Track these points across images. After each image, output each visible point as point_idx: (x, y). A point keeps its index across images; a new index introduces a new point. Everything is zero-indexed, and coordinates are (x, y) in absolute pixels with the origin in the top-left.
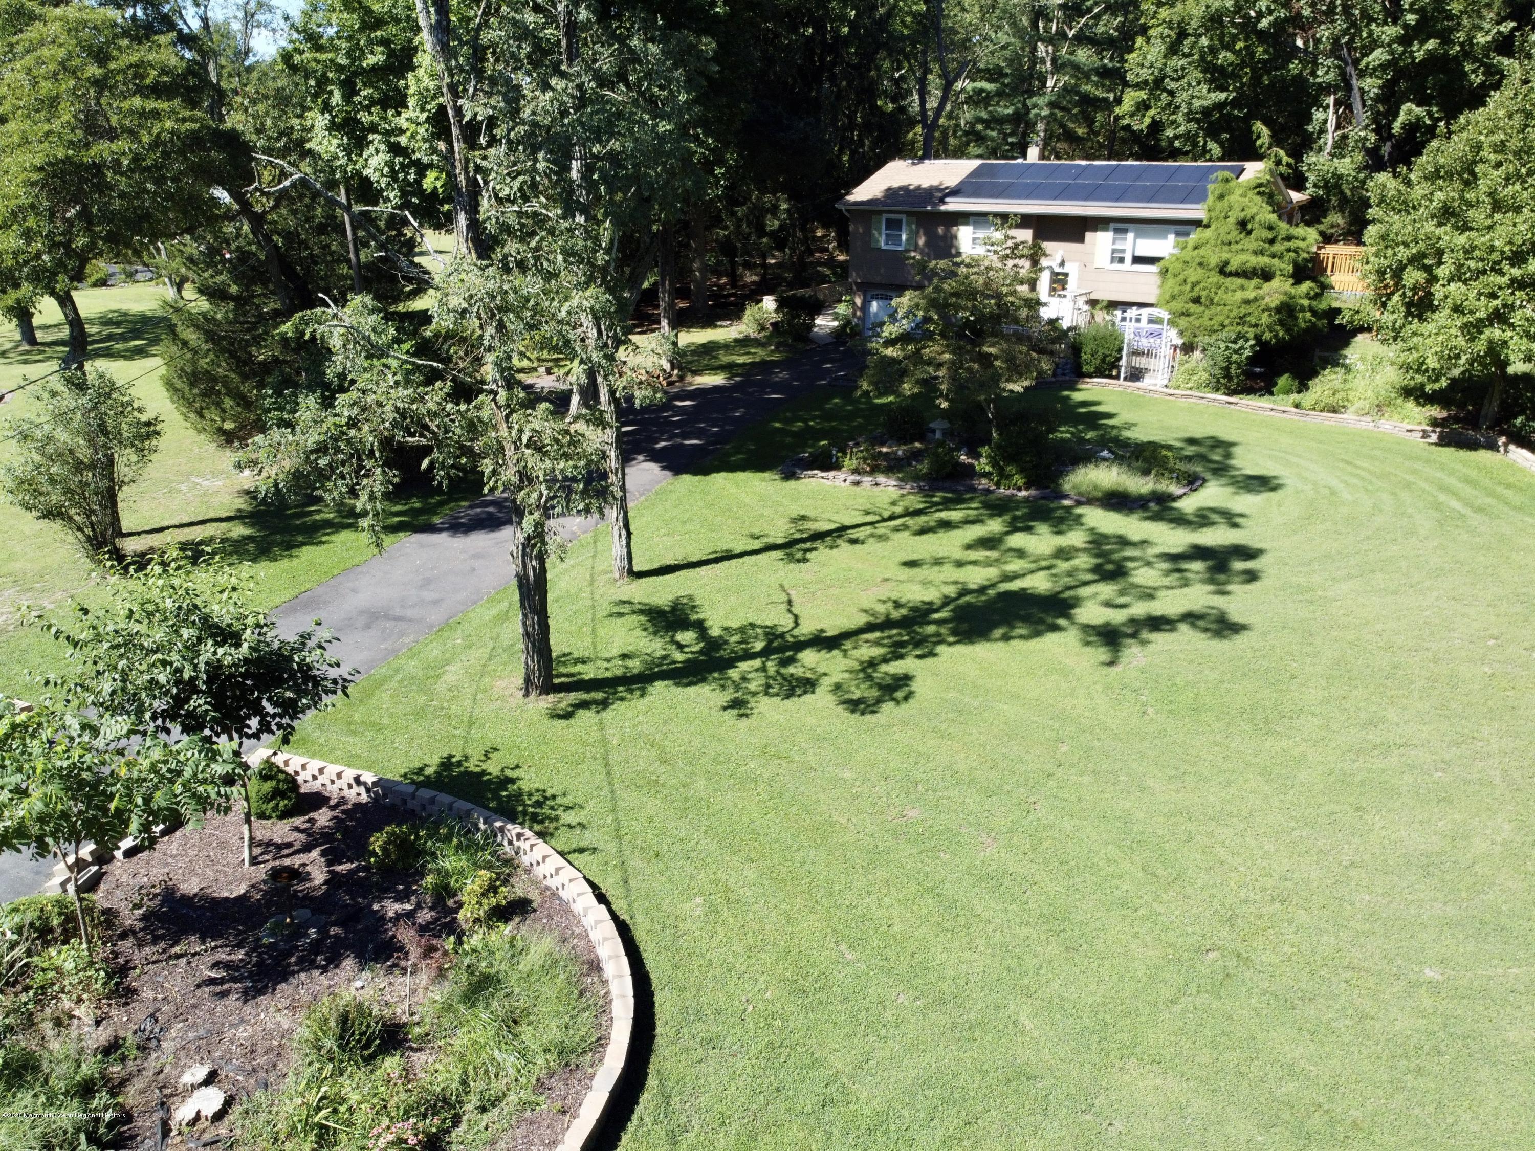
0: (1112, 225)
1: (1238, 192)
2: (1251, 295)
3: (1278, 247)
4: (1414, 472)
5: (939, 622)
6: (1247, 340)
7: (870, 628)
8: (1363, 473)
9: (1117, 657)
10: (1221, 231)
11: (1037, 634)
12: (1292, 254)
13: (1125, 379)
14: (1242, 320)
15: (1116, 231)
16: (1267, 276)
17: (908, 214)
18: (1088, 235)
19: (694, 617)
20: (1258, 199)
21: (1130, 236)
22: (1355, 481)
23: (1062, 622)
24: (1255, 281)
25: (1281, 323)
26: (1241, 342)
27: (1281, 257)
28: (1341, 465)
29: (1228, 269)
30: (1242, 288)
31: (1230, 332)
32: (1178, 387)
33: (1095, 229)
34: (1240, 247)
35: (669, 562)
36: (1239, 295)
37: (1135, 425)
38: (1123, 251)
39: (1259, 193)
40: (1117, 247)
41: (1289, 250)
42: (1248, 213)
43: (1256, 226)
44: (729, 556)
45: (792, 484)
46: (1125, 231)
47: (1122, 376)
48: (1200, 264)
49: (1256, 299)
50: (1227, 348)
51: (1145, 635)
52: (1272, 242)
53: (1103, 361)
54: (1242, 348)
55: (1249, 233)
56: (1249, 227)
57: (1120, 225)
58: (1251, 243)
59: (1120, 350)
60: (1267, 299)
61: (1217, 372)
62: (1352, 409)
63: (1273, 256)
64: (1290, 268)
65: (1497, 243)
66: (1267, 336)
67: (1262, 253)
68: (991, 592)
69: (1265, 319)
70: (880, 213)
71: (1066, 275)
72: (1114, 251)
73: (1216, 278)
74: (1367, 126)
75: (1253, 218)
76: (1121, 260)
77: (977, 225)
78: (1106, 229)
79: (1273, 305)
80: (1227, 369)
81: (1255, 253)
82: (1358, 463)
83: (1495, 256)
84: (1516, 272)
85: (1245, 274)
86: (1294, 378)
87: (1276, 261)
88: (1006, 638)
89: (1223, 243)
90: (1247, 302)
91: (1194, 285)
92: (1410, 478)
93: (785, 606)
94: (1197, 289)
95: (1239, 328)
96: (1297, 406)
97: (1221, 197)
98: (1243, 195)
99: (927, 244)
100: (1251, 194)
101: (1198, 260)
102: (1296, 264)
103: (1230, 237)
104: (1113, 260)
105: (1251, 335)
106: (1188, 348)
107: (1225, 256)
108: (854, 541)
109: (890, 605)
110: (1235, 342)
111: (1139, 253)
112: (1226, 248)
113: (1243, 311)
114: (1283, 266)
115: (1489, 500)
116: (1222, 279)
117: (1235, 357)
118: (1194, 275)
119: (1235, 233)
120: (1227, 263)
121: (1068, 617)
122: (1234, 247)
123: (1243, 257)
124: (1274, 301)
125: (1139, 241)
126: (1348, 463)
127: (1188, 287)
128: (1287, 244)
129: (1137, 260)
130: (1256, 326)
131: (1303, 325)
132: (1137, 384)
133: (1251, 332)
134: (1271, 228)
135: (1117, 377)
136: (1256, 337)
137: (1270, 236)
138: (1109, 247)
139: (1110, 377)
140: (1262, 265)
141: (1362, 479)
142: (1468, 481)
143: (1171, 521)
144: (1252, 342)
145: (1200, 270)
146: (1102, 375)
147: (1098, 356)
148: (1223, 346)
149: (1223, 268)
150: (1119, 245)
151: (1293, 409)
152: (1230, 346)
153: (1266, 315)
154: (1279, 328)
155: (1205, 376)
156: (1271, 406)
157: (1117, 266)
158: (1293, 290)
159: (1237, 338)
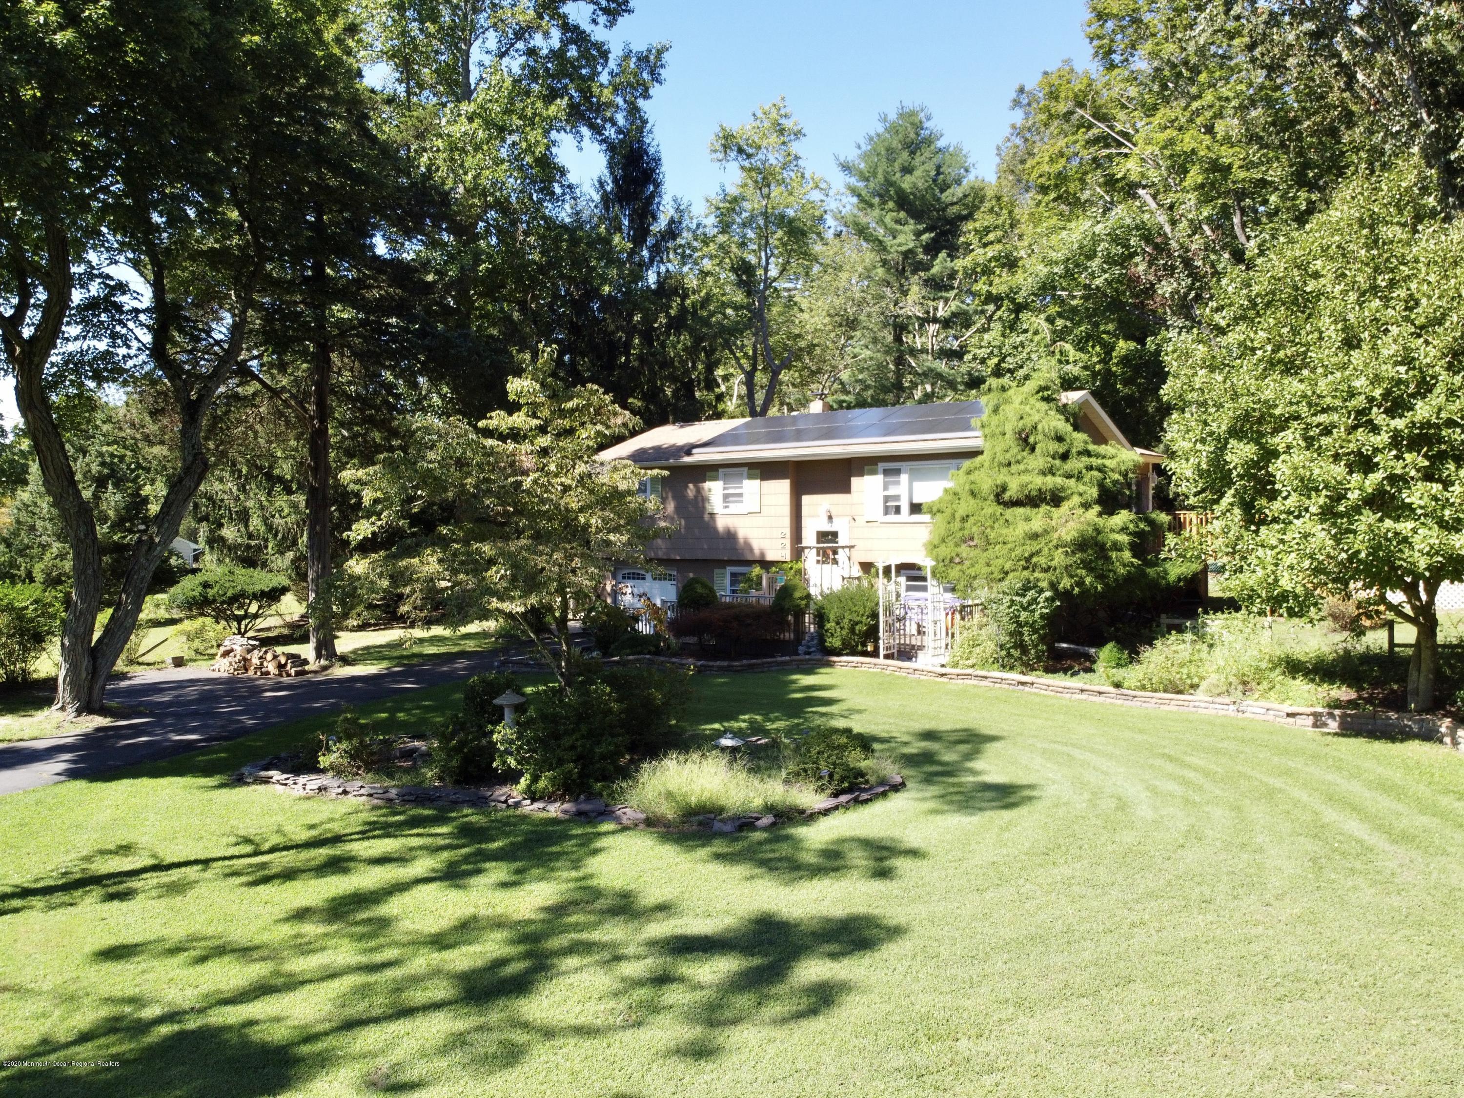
0: (881, 466)
1: (1017, 400)
2: (1037, 527)
3: (1075, 464)
4: (1287, 772)
6: (1041, 591)
8: (1191, 775)
10: (998, 449)
12: (1095, 473)
13: (887, 657)
14: (1028, 563)
15: (887, 472)
16: (1057, 500)
18: (855, 482)
20: (1040, 405)
21: (904, 478)
22: (1171, 786)
24: (1044, 508)
25: (1086, 565)
26: (1031, 594)
27: (1079, 477)
28: (1158, 762)
29: (1006, 496)
30: (1028, 519)
31: (1015, 580)
32: (956, 665)
33: (861, 474)
34: (1022, 467)
36: (1021, 529)
38: (897, 498)
39: (1044, 399)
40: (887, 493)
41: (1090, 468)
42: (1028, 422)
43: (1041, 437)
46: (898, 472)
47: (882, 653)
48: (972, 493)
49: (1045, 532)
50: (1013, 603)
52: (1065, 457)
53: (852, 630)
54: (1034, 601)
55: (1033, 449)
56: (1031, 440)
57: (891, 464)
58: (1037, 461)
59: (875, 616)
60: (1061, 532)
61: (1004, 639)
62: (1202, 688)
63: (1069, 476)
64: (1094, 492)
65: (1357, 384)
66: (1066, 583)
67: (1051, 471)
69: (1059, 558)
71: (836, 533)
72: (887, 499)
73: (991, 508)
75: (1035, 428)
76: (898, 510)
77: (726, 479)
78: (874, 472)
79: (1070, 539)
80: (1018, 636)
81: (1042, 472)
82: (1188, 759)
83: (1360, 402)
84: (1399, 423)
85: (1033, 500)
86: (1121, 650)
87: (1072, 482)
89: (1001, 465)
90: (1035, 536)
91: (965, 519)
92: (1278, 783)
94: (968, 525)
95: (1026, 573)
96: (1118, 685)
98: (1024, 403)
99: (677, 509)
100: (1032, 401)
101: (968, 488)
102: (1101, 486)
103: (1008, 456)
104: (887, 511)
105: (1044, 584)
106: (964, 611)
107: (1001, 478)
110: (1022, 594)
111: (917, 499)
112: (1005, 470)
113: (1029, 549)
114: (1081, 488)
115: (1424, 820)
116: (999, 509)
117: (1024, 615)
118: (966, 506)
119: (1015, 450)
120: (1004, 488)
122: (1014, 468)
123: (1026, 478)
124: (1071, 534)
125: (916, 485)
126: (1170, 758)
127: (957, 524)
128: (1085, 460)
129: (916, 508)
130: (1046, 570)
131: (1122, 571)
132: (906, 666)
133: (1043, 579)
134: (1060, 439)
135: (875, 654)
136: (1053, 586)
137: (1061, 450)
138: (880, 494)
139: (865, 654)
140: (1050, 486)
141: (1186, 783)
142: (1384, 787)
144: (1048, 594)
145: (972, 501)
146: (854, 653)
147: (846, 623)
148: (1006, 599)
149: (999, 496)
150: (892, 491)
151: (1112, 689)
152: (1018, 599)
153: (1060, 550)
154: (1083, 572)
155: (990, 647)
156: (1081, 685)
157: (892, 518)
158: (1100, 521)
159: (1026, 589)
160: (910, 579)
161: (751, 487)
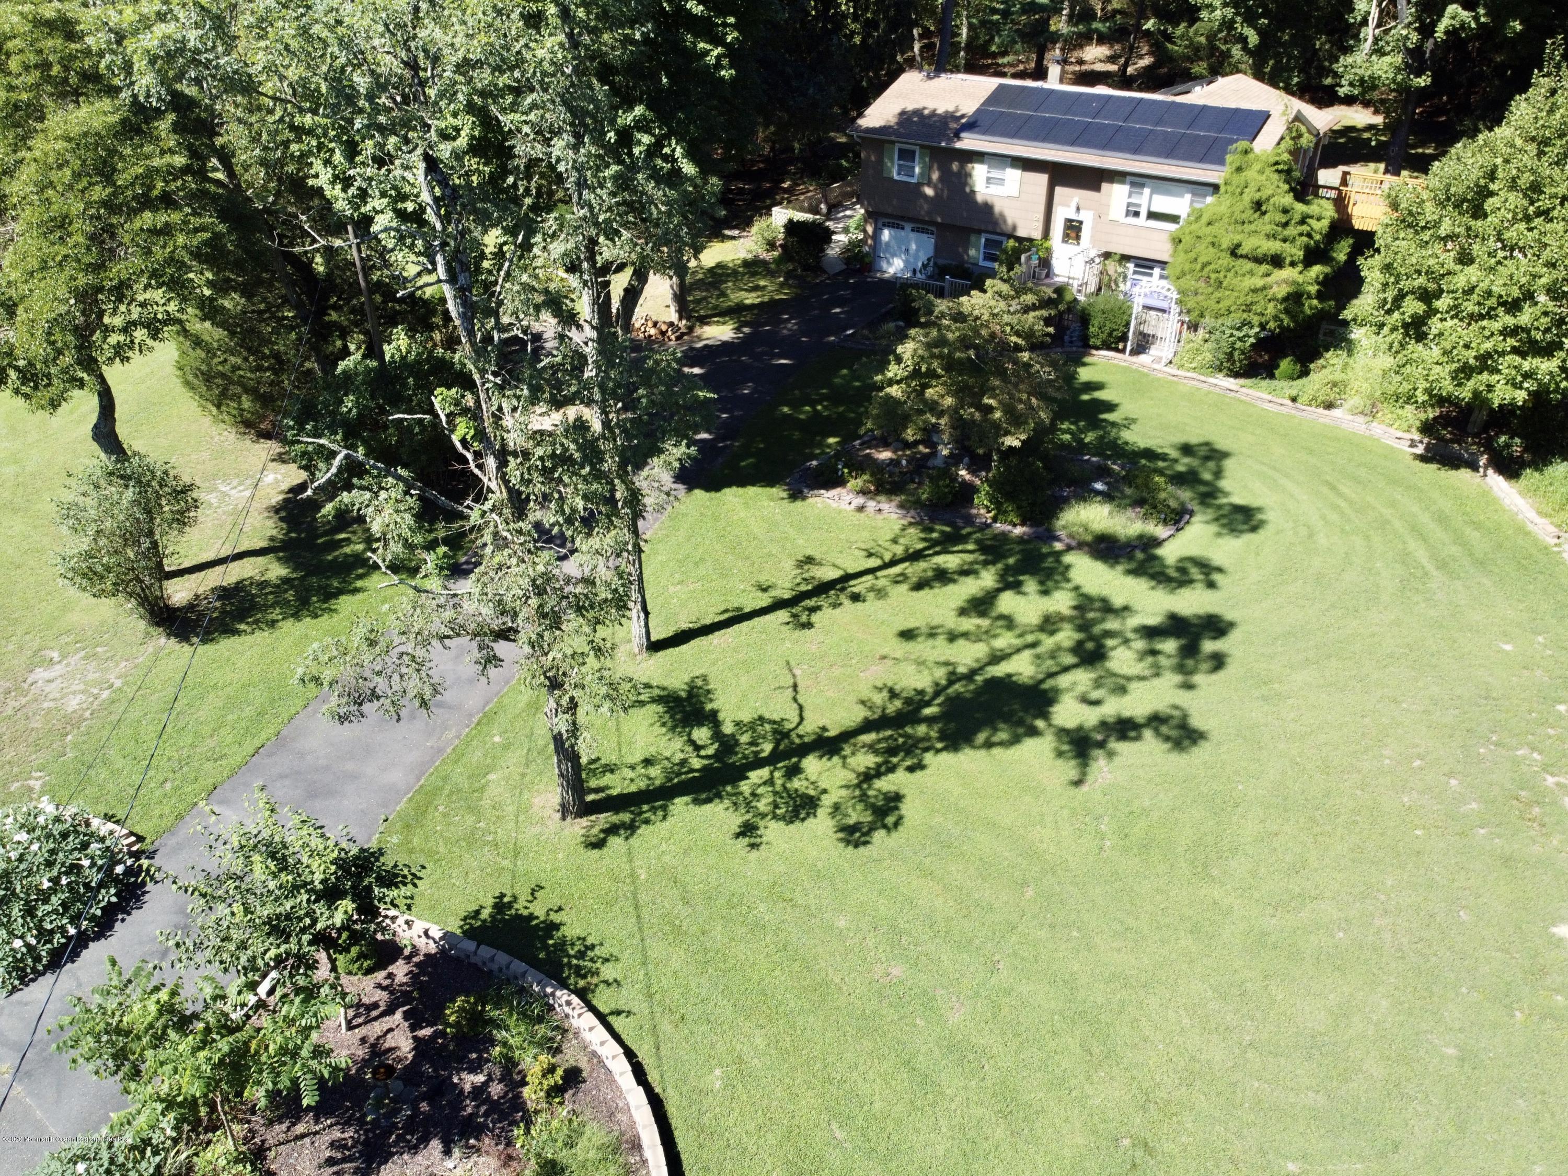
0: (1129, 178)
1: (1257, 167)
2: (1259, 283)
3: (1292, 231)
4: (1393, 504)
5: (930, 720)
6: (1251, 328)
7: (867, 726)
8: (1343, 504)
9: (1084, 774)
10: (1235, 208)
11: (1015, 740)
12: (1305, 239)
13: (1132, 352)
14: (1248, 308)
15: (1133, 184)
16: (1277, 261)
17: (922, 147)
18: (1105, 186)
19: (709, 707)
20: (1276, 176)
21: (1147, 191)
22: (1334, 517)
23: (1040, 724)
24: (1264, 268)
25: (1287, 311)
26: (1245, 329)
27: (1293, 240)
28: (1325, 490)
29: (1240, 251)
30: (1251, 273)
31: (1237, 318)
32: (1181, 367)
33: (1111, 181)
34: (1253, 227)
35: (685, 626)
36: (1248, 281)
37: (1134, 421)
38: (1139, 206)
39: (1278, 171)
40: (1132, 200)
41: (1301, 235)
42: (1264, 194)
43: (1271, 208)
44: (739, 617)
45: (799, 504)
46: (1142, 186)
47: (1129, 348)
48: (1213, 244)
49: (1264, 288)
50: (1232, 335)
51: (1113, 745)
52: (1285, 225)
53: (1110, 334)
54: (1246, 335)
55: (1264, 213)
56: (1264, 208)
57: (1137, 180)
58: (1265, 224)
59: (1128, 324)
60: (1275, 289)
61: (1221, 356)
62: (1347, 405)
63: (1285, 240)
64: (1301, 253)
66: (1272, 324)
67: (1274, 237)
68: (979, 678)
69: (1271, 309)
70: (893, 142)
71: (1081, 223)
72: (1129, 205)
73: (1226, 260)
74: (1410, 23)
75: (1268, 199)
76: (1137, 215)
77: (991, 165)
78: (1123, 182)
79: (1280, 296)
80: (1230, 355)
81: (1268, 236)
82: (1341, 487)
85: (1256, 258)
86: (1295, 363)
87: (1287, 246)
88: (989, 745)
89: (1237, 221)
90: (1255, 291)
91: (1205, 265)
92: (1387, 514)
93: (789, 693)
94: (1207, 270)
95: (1245, 315)
96: (1294, 400)
97: (1239, 169)
98: (1261, 172)
99: (941, 179)
100: (1269, 171)
101: (1210, 239)
102: (1307, 247)
103: (1244, 216)
104: (1128, 214)
105: (1256, 323)
106: (1194, 327)
107: (1237, 238)
108: (856, 598)
109: (885, 694)
110: (1239, 329)
111: (1155, 208)
112: (1239, 228)
113: (1249, 299)
114: (1294, 251)
115: (1454, 550)
116: (1232, 261)
117: (1239, 344)
118: (1206, 253)
119: (1249, 213)
120: (1238, 245)
121: (1045, 716)
122: (1247, 228)
123: (1255, 240)
124: (1282, 291)
125: (1155, 197)
126: (1333, 488)
127: (1199, 266)
128: (1301, 227)
129: (1152, 215)
130: (1261, 314)
131: (1308, 312)
132: (1143, 358)
133: (1256, 320)
134: (1285, 211)
135: (1123, 351)
136: (1261, 325)
137: (1284, 219)
138: (1125, 200)
139: (1117, 350)
140: (1272, 252)
141: (1342, 514)
142: (1442, 519)
143: (1153, 577)
144: (1257, 330)
145: (1211, 250)
146: (1109, 348)
147: (1107, 330)
148: (1228, 332)
149: (1234, 252)
150: (1133, 200)
151: (1289, 402)
152: (1235, 332)
153: (1272, 305)
154: (1283, 316)
155: (1209, 356)
156: (1269, 397)
157: (1132, 220)
158: (1300, 279)
159: (1244, 324)
160: (1137, 266)
161: (1013, 175)
